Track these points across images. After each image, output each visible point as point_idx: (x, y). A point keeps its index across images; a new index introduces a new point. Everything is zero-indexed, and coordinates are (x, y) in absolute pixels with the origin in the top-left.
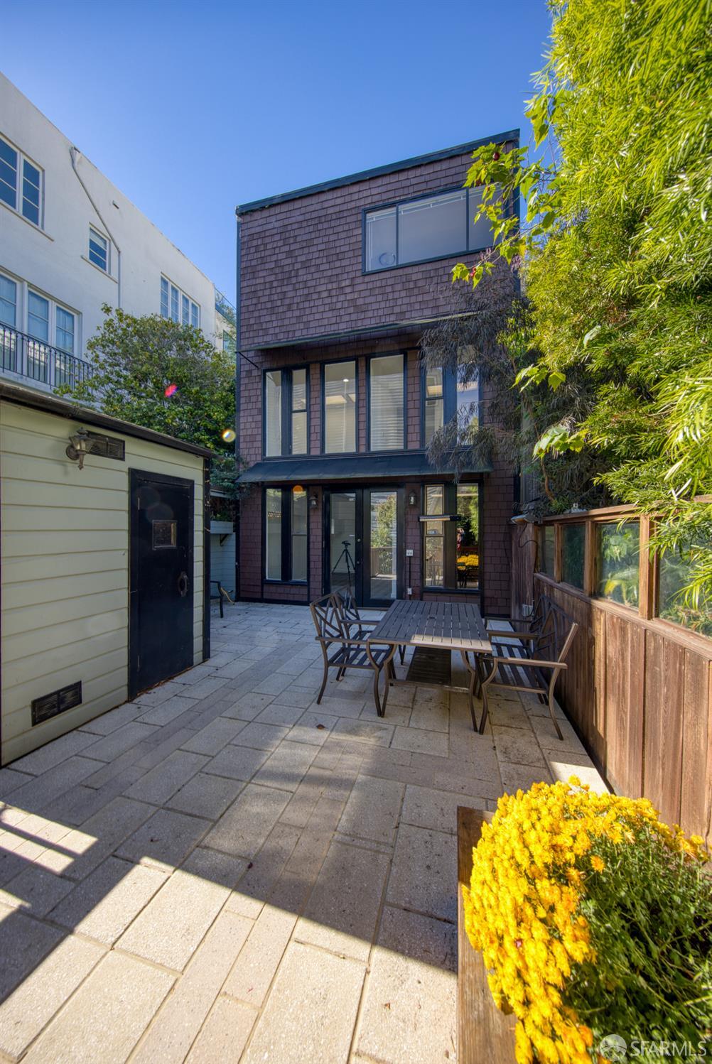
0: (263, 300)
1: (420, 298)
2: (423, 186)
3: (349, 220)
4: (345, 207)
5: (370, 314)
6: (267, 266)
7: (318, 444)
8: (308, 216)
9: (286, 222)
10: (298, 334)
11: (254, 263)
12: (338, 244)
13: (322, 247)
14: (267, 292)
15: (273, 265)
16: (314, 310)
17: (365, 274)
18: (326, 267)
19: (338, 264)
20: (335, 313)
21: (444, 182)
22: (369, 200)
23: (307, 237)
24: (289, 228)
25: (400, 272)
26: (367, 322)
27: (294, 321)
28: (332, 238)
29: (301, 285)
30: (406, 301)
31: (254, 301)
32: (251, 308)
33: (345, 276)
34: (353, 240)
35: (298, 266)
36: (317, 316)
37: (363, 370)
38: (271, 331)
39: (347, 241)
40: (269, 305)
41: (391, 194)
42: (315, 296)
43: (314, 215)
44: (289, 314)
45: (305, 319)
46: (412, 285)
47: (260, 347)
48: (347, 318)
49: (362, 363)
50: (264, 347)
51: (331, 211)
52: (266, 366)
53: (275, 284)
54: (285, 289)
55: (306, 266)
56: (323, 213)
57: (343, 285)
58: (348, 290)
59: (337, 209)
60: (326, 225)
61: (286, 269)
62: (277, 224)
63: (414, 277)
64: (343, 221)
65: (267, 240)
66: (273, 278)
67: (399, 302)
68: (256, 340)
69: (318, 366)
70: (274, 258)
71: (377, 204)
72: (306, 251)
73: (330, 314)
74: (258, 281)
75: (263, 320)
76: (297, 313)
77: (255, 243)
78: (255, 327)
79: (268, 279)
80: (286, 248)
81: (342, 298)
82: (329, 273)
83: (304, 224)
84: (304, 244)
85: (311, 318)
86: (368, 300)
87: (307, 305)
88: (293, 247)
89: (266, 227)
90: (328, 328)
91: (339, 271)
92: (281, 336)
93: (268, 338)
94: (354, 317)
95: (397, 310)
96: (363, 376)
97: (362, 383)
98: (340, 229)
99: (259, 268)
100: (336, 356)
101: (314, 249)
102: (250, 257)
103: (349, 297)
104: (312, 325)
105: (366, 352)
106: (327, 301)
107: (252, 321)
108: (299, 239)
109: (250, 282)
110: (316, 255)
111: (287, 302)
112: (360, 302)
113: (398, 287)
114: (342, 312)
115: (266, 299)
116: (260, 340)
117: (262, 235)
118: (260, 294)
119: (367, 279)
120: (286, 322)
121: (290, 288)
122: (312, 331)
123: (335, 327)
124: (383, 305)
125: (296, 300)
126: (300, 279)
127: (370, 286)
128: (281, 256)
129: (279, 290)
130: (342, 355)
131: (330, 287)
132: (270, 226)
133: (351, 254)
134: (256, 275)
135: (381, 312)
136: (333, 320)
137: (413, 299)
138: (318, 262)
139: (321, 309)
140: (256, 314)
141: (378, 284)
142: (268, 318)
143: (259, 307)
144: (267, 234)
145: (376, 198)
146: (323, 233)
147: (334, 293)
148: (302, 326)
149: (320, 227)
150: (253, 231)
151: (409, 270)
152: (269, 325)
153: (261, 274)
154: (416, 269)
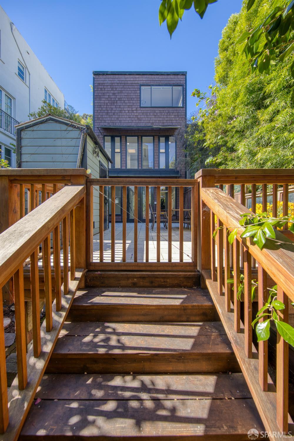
0: (103, 109)
1: (158, 119)
2: (159, 82)
3: (135, 87)
4: (134, 82)
5: (142, 121)
6: (105, 97)
7: (125, 165)
8: (120, 82)
9: (112, 82)
10: (117, 124)
11: (100, 94)
12: (131, 94)
13: (126, 94)
14: (105, 107)
15: (107, 97)
16: (123, 117)
17: (141, 107)
18: (127, 102)
19: (131, 102)
20: (131, 119)
21: (166, 82)
22: (142, 82)
23: (120, 89)
24: (114, 84)
25: (152, 109)
26: (141, 124)
27: (116, 119)
28: (130, 92)
29: (118, 107)
30: (154, 119)
31: (100, 109)
32: (99, 111)
33: (134, 107)
34: (137, 94)
35: (117, 99)
36: (124, 119)
37: (140, 140)
38: (107, 122)
39: (135, 94)
40: (106, 112)
41: (149, 82)
42: (123, 112)
43: (123, 82)
44: (114, 116)
45: (120, 119)
46: (156, 114)
47: (103, 127)
48: (135, 121)
49: (140, 138)
50: (104, 127)
51: (129, 82)
52: (105, 134)
53: (108, 104)
54: (112, 107)
55: (120, 99)
56: (126, 82)
57: (133, 109)
58: (135, 112)
59: (131, 82)
60: (127, 87)
61: (113, 99)
62: (109, 82)
63: (156, 112)
64: (133, 87)
65: (105, 87)
66: (107, 102)
67: (152, 119)
68: (101, 124)
69: (125, 137)
70: (108, 94)
71: (145, 84)
72: (120, 94)
73: (129, 119)
74: (101, 102)
75: (103, 116)
76: (117, 117)
77: (100, 87)
78: (101, 119)
79: (106, 102)
80: (112, 92)
81: (133, 114)
82: (128, 104)
83: (119, 84)
84: (119, 92)
85: (122, 119)
86: (142, 117)
87: (120, 114)
88: (115, 92)
89: (105, 82)
90: (128, 124)
91: (132, 104)
92: (111, 124)
93: (106, 124)
94: (137, 121)
95: (151, 122)
96: (140, 142)
97: (140, 145)
98: (132, 89)
99: (102, 97)
100: (131, 134)
101: (122, 94)
102: (98, 92)
103: (135, 114)
104: (122, 121)
105: (141, 134)
106: (128, 114)
107: (99, 116)
108: (117, 89)
109: (98, 102)
110: (124, 97)
111: (113, 112)
112: (139, 117)
113: (151, 114)
114: (133, 119)
115: (105, 109)
116: (103, 124)
117: (103, 85)
118: (102, 107)
119: (141, 109)
120: (113, 119)
121: (114, 107)
122: (122, 124)
123: (130, 124)
124: (147, 119)
125: (116, 112)
126: (118, 104)
127: (142, 112)
128: (110, 94)
129: (110, 107)
130: (133, 134)
131: (129, 109)
132: (106, 82)
133: (136, 99)
134: (101, 99)
135: (146, 122)
136: (130, 121)
137: (156, 119)
138: (125, 99)
139: (126, 117)
140: (101, 114)
141: (145, 112)
142: (106, 116)
143: (102, 111)
144: (105, 84)
145: (144, 82)
146: (126, 89)
147: (130, 112)
148: (119, 122)
149: (125, 87)
150: (99, 82)
151: (155, 109)
152: (106, 119)
153: (103, 99)
154: (157, 109)
